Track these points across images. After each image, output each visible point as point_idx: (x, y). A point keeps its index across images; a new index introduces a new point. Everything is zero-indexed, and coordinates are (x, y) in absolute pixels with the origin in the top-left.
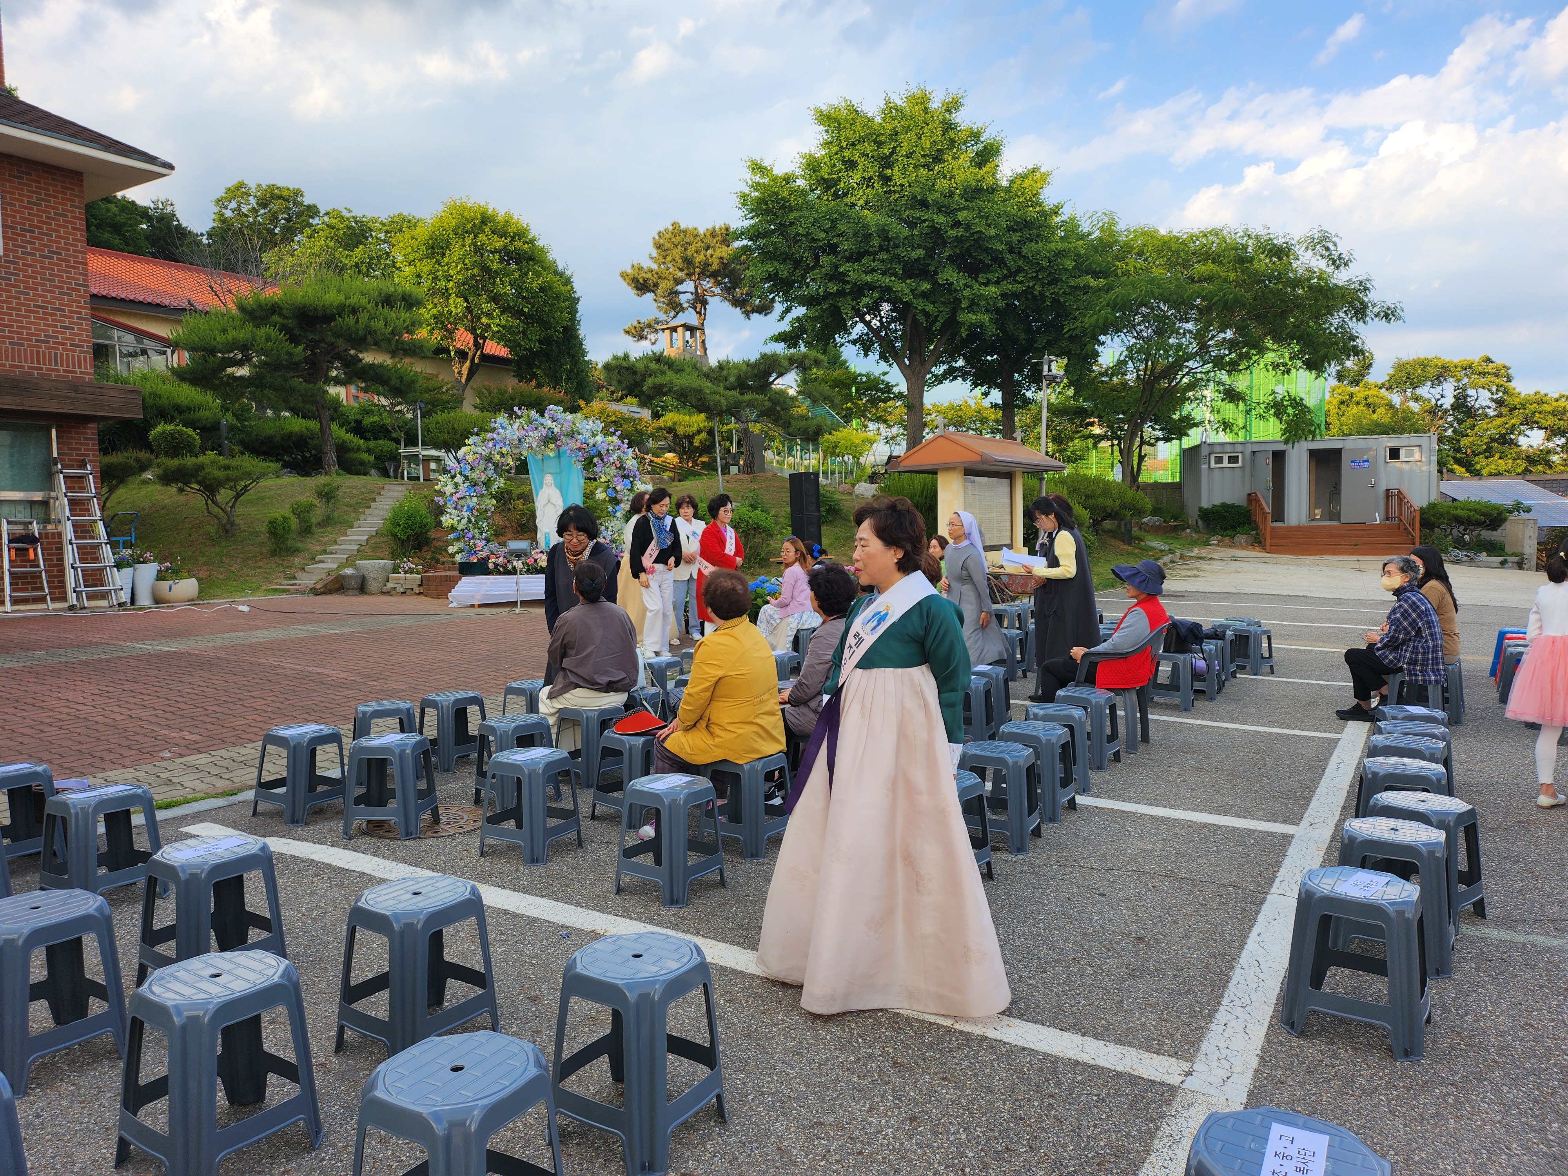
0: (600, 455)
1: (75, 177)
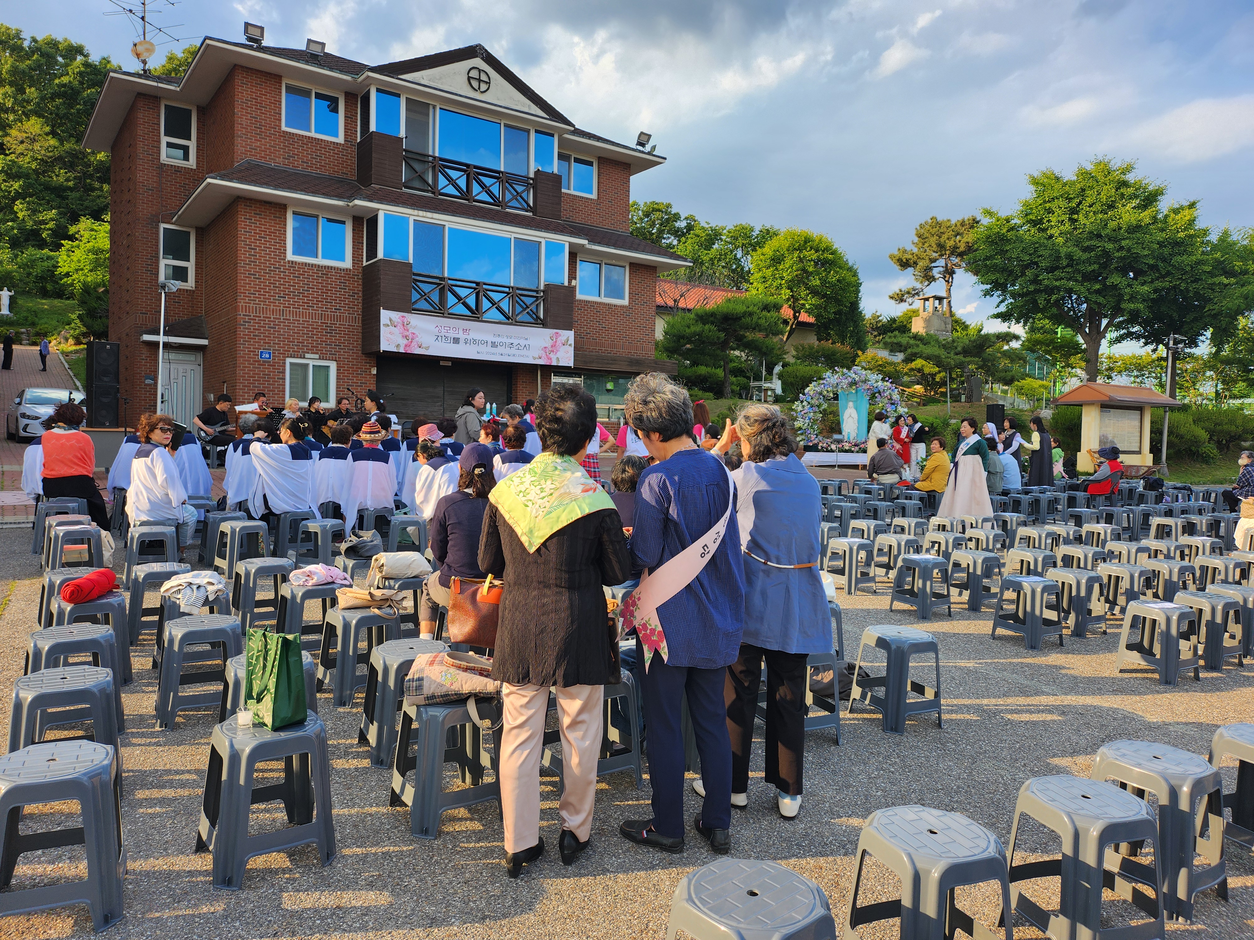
0: (879, 392)
1: (654, 269)
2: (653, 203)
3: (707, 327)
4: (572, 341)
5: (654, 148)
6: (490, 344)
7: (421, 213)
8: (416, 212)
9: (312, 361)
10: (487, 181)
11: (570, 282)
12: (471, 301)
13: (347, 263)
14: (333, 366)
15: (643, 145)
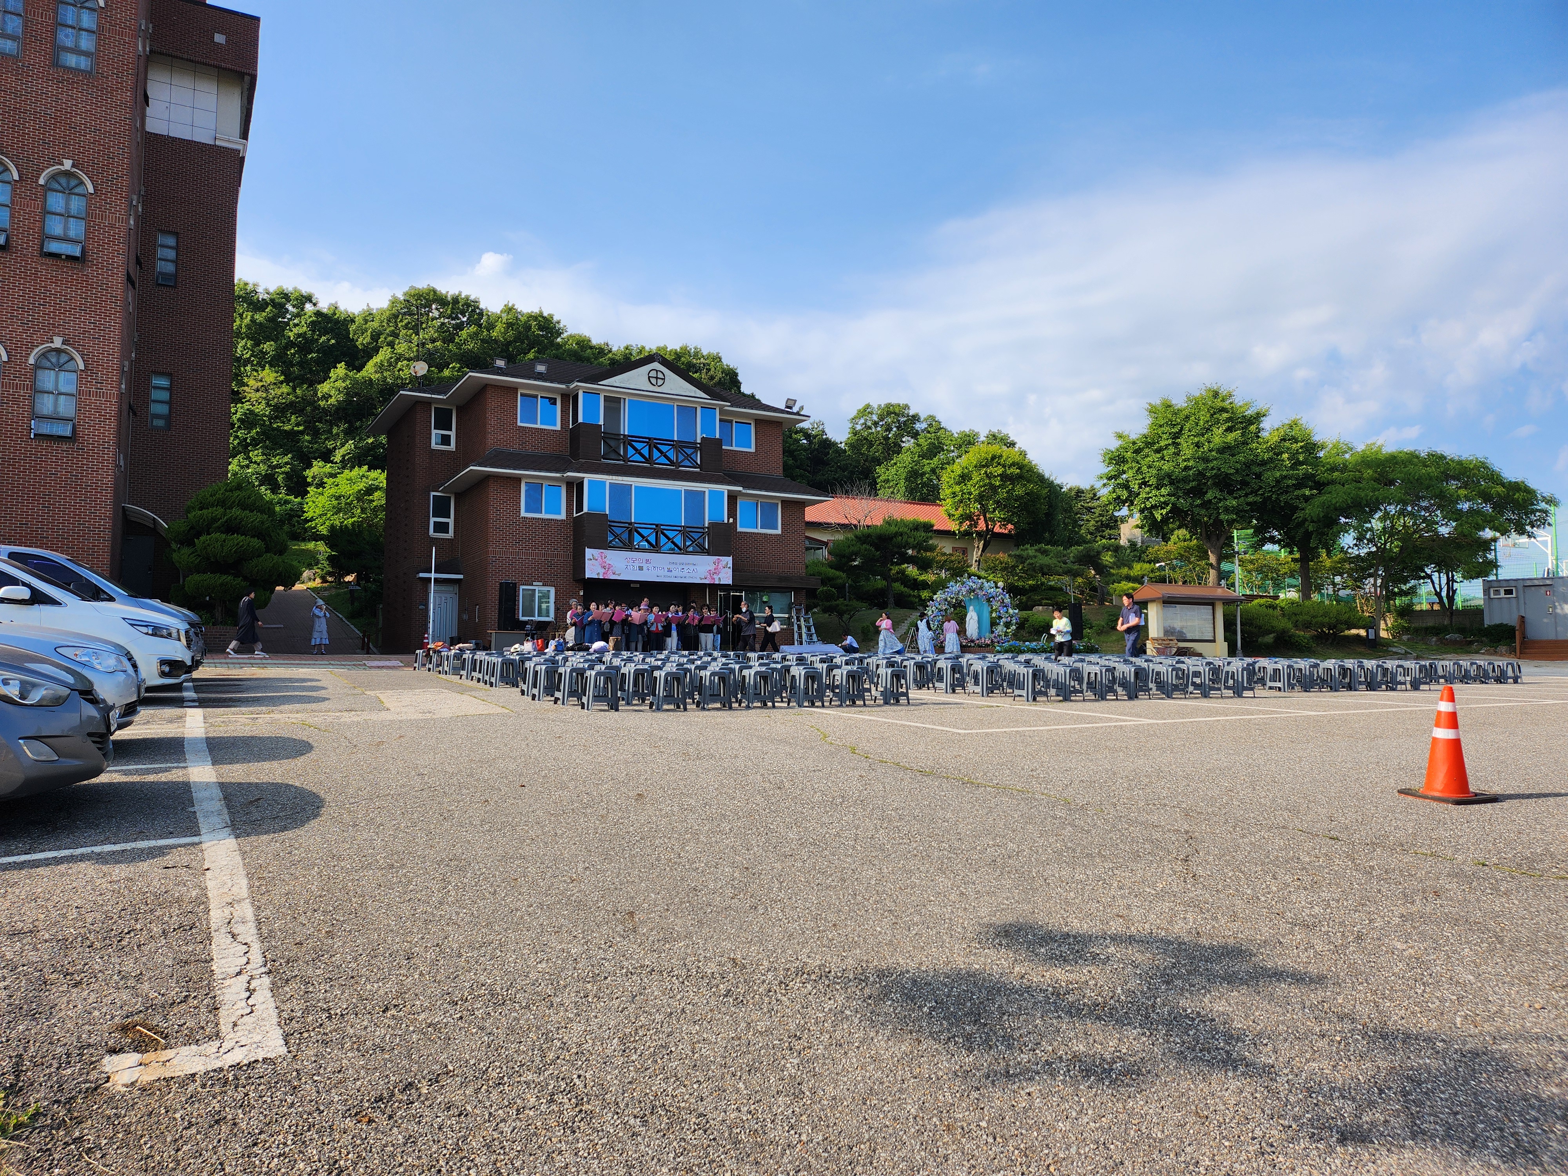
1: (803, 504)
2: (888, 406)
3: (865, 546)
4: (730, 565)
5: (802, 408)
6: (666, 570)
7: (614, 477)
8: (611, 477)
9: (538, 588)
10: (664, 448)
11: (729, 519)
12: (652, 539)
13: (563, 516)
14: (552, 590)
15: (791, 408)
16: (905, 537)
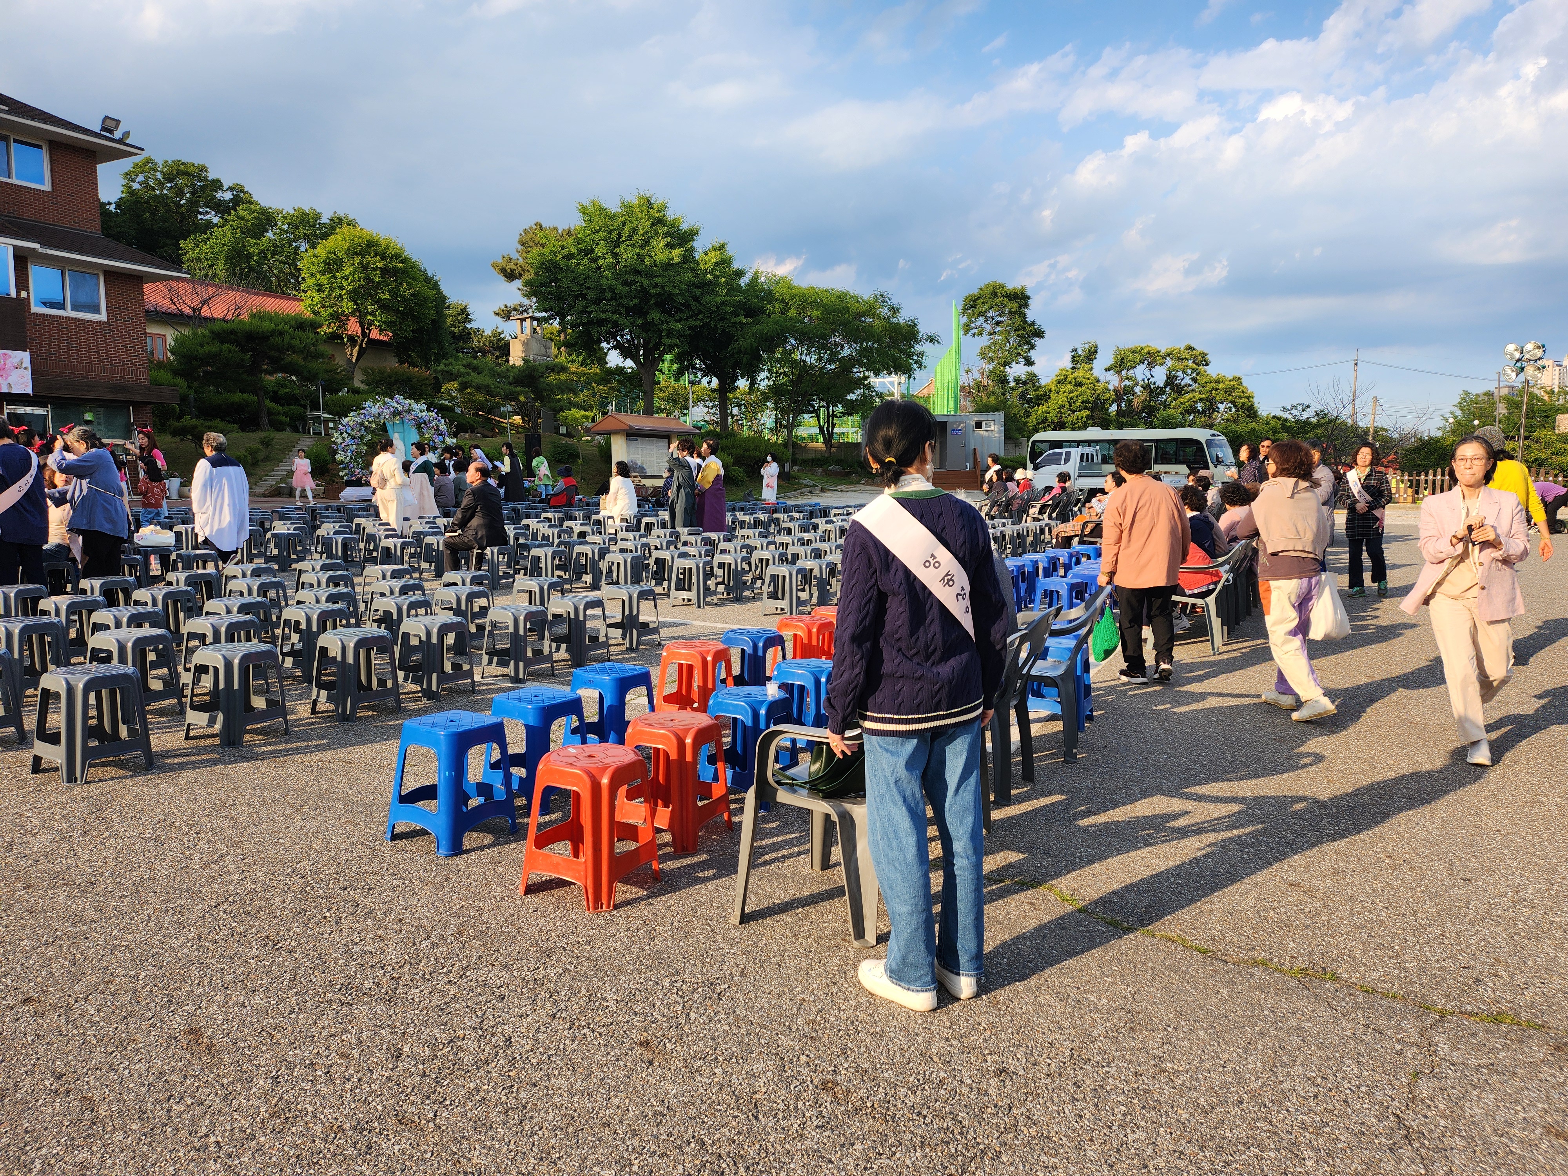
1: (139, 279)
2: (178, 163)
3: (226, 346)
4: (27, 363)
5: (127, 134)
11: (18, 292)
15: (111, 131)
16: (287, 338)
